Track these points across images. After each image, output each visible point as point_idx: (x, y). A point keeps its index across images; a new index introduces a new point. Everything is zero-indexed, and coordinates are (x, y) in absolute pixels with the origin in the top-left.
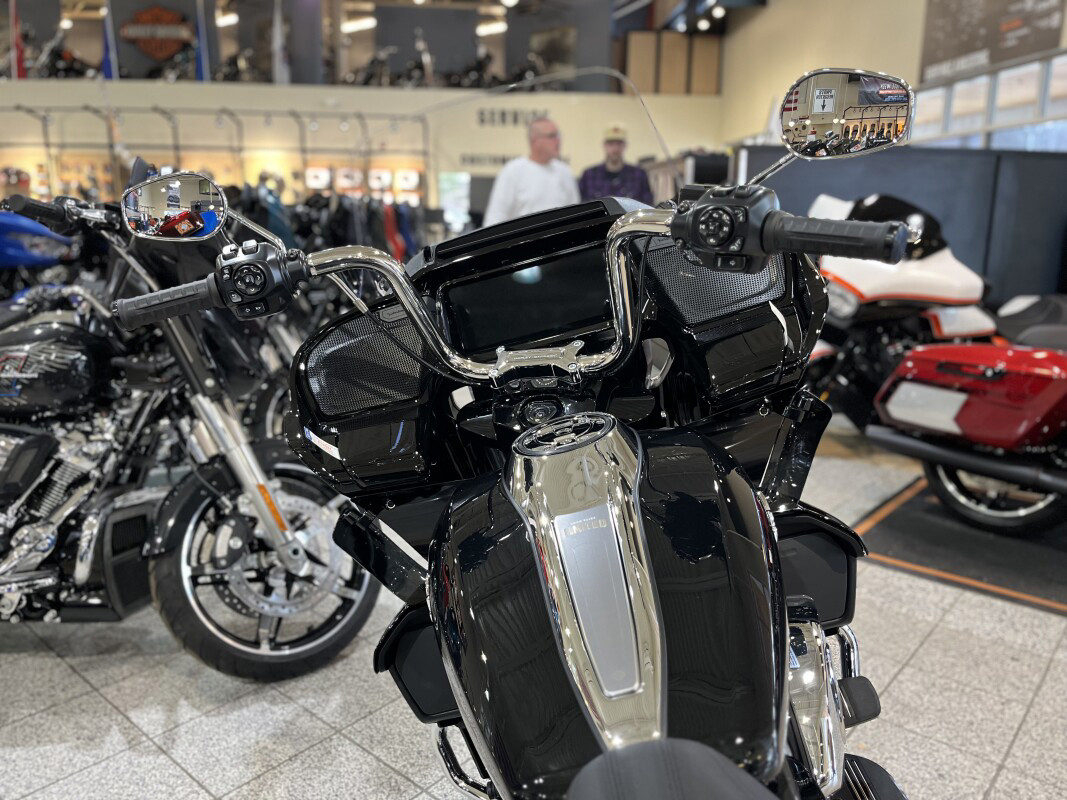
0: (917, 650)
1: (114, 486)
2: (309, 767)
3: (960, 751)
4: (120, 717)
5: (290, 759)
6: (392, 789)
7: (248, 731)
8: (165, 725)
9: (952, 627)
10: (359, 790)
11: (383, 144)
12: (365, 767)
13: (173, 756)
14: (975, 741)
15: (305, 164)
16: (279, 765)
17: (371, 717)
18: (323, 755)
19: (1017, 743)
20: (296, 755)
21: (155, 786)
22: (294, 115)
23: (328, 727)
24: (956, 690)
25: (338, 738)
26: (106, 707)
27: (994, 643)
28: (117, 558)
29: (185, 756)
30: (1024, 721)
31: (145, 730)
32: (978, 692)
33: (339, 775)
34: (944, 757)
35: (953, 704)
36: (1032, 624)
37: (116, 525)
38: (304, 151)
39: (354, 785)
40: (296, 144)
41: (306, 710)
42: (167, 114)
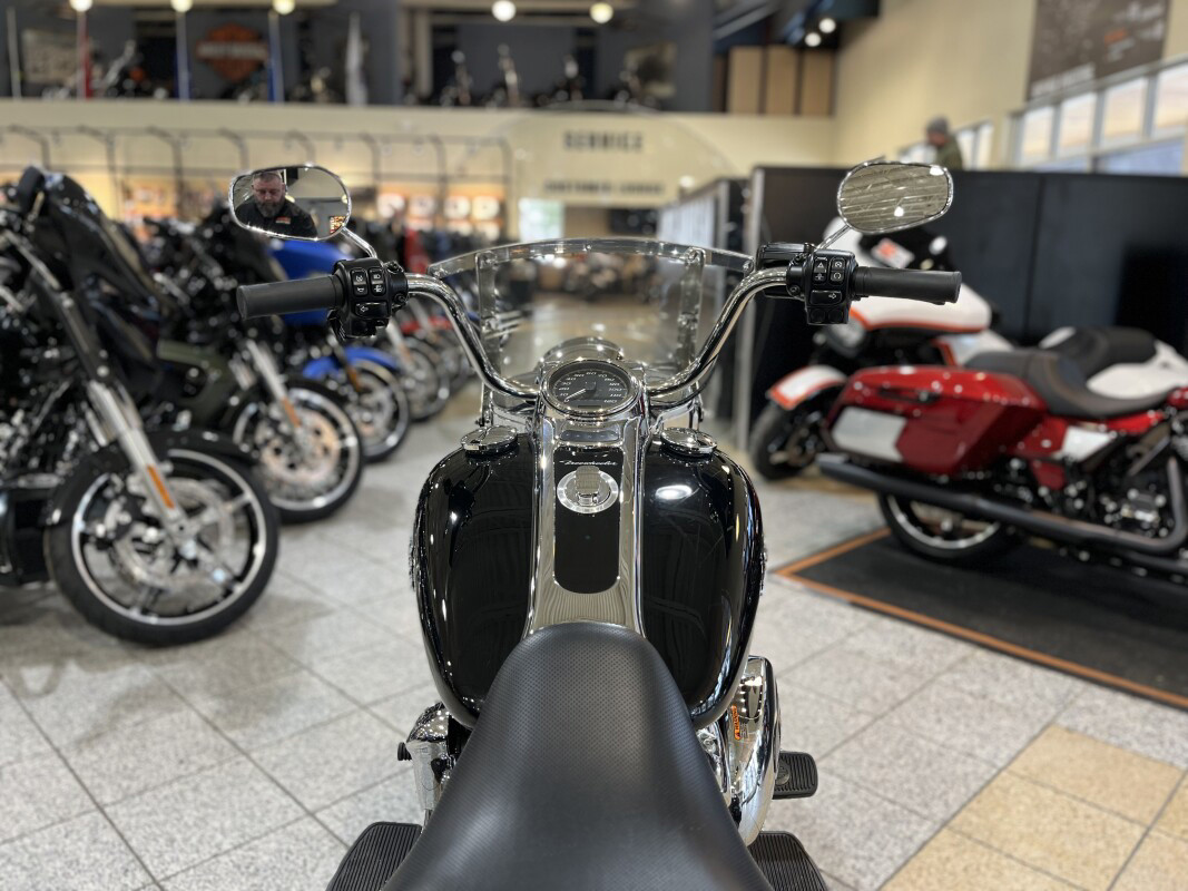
11: (462, 171)
19: (844, 747)
22: (367, 139)
27: (881, 662)
30: (864, 729)
36: (935, 650)
38: (377, 177)
40: (369, 170)
42: (236, 137)
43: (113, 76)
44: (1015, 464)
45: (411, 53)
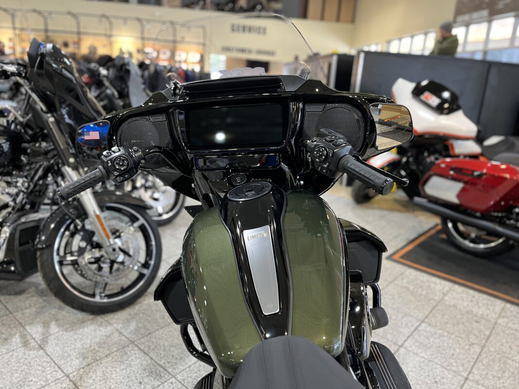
0: (429, 314)
1: (21, 210)
2: (116, 361)
3: (447, 369)
4: (22, 329)
5: (106, 356)
6: (157, 375)
7: (86, 340)
8: (43, 334)
9: (447, 303)
10: (140, 374)
11: (183, 38)
12: (144, 362)
13: (47, 351)
14: (455, 364)
15: (144, 46)
16: (100, 359)
17: (150, 336)
18: (123, 355)
19: (476, 366)
20: (109, 355)
21: (36, 366)
22: (139, 20)
23: (127, 340)
24: (447, 336)
25: (132, 346)
26: (15, 323)
27: (467, 312)
28: (22, 248)
29: (52, 352)
30: (480, 355)
31: (34, 336)
32: (457, 338)
33: (130, 366)
34: (438, 372)
35: (445, 344)
36: (487, 304)
37: (22, 231)
38: (143, 39)
39: (138, 372)
40: (139, 35)
41: (117, 330)
42: (74, 15)
44: (517, 211)
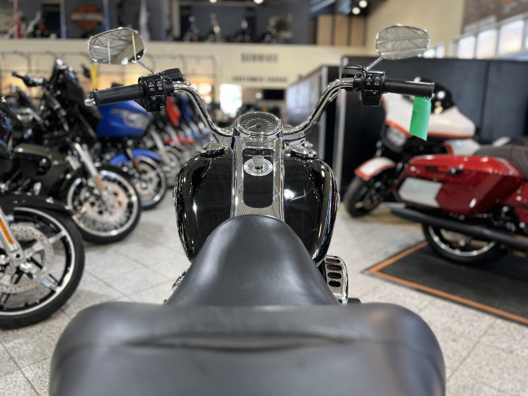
11: (194, 70)
22: (150, 56)
25: (17, 373)
36: (472, 320)
43: (30, 29)
44: (505, 209)
45: (170, 17)
